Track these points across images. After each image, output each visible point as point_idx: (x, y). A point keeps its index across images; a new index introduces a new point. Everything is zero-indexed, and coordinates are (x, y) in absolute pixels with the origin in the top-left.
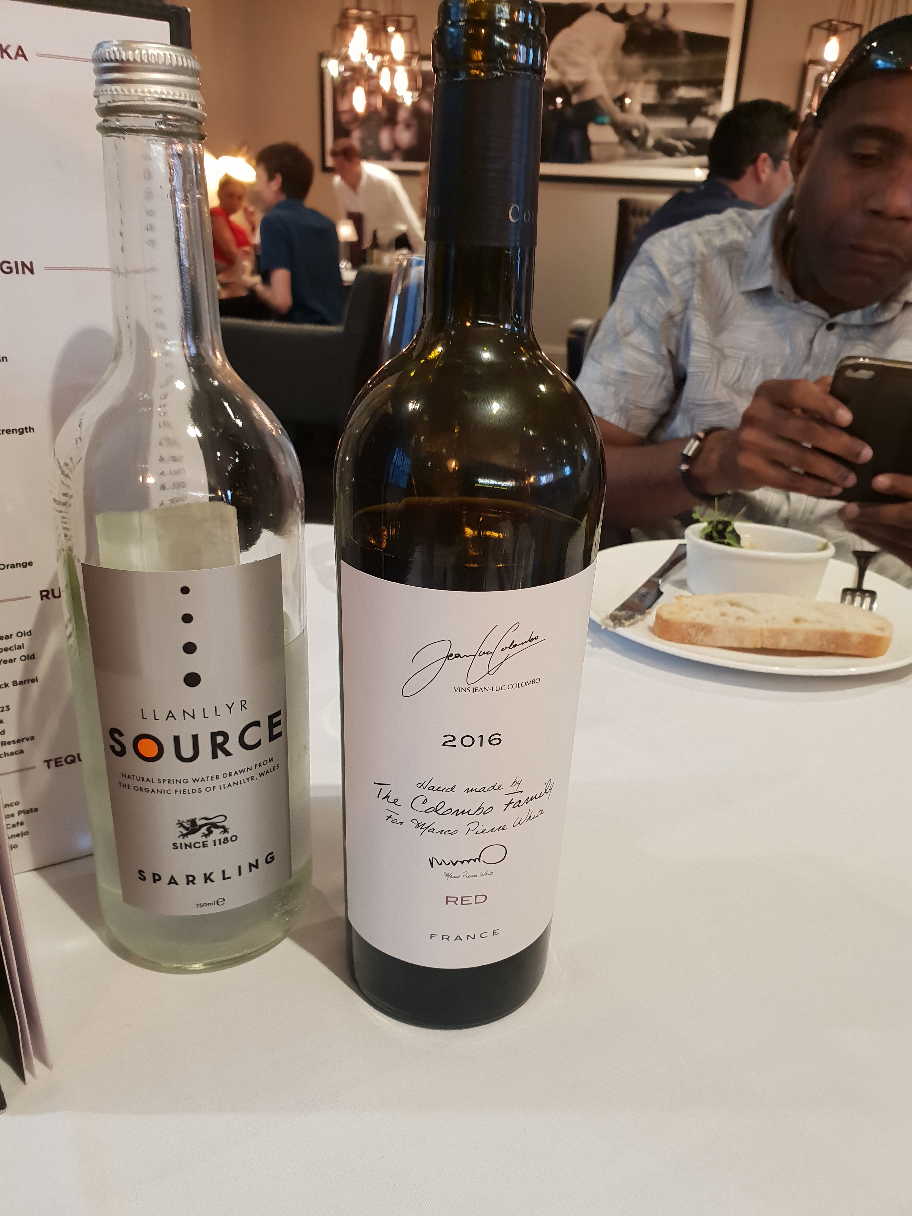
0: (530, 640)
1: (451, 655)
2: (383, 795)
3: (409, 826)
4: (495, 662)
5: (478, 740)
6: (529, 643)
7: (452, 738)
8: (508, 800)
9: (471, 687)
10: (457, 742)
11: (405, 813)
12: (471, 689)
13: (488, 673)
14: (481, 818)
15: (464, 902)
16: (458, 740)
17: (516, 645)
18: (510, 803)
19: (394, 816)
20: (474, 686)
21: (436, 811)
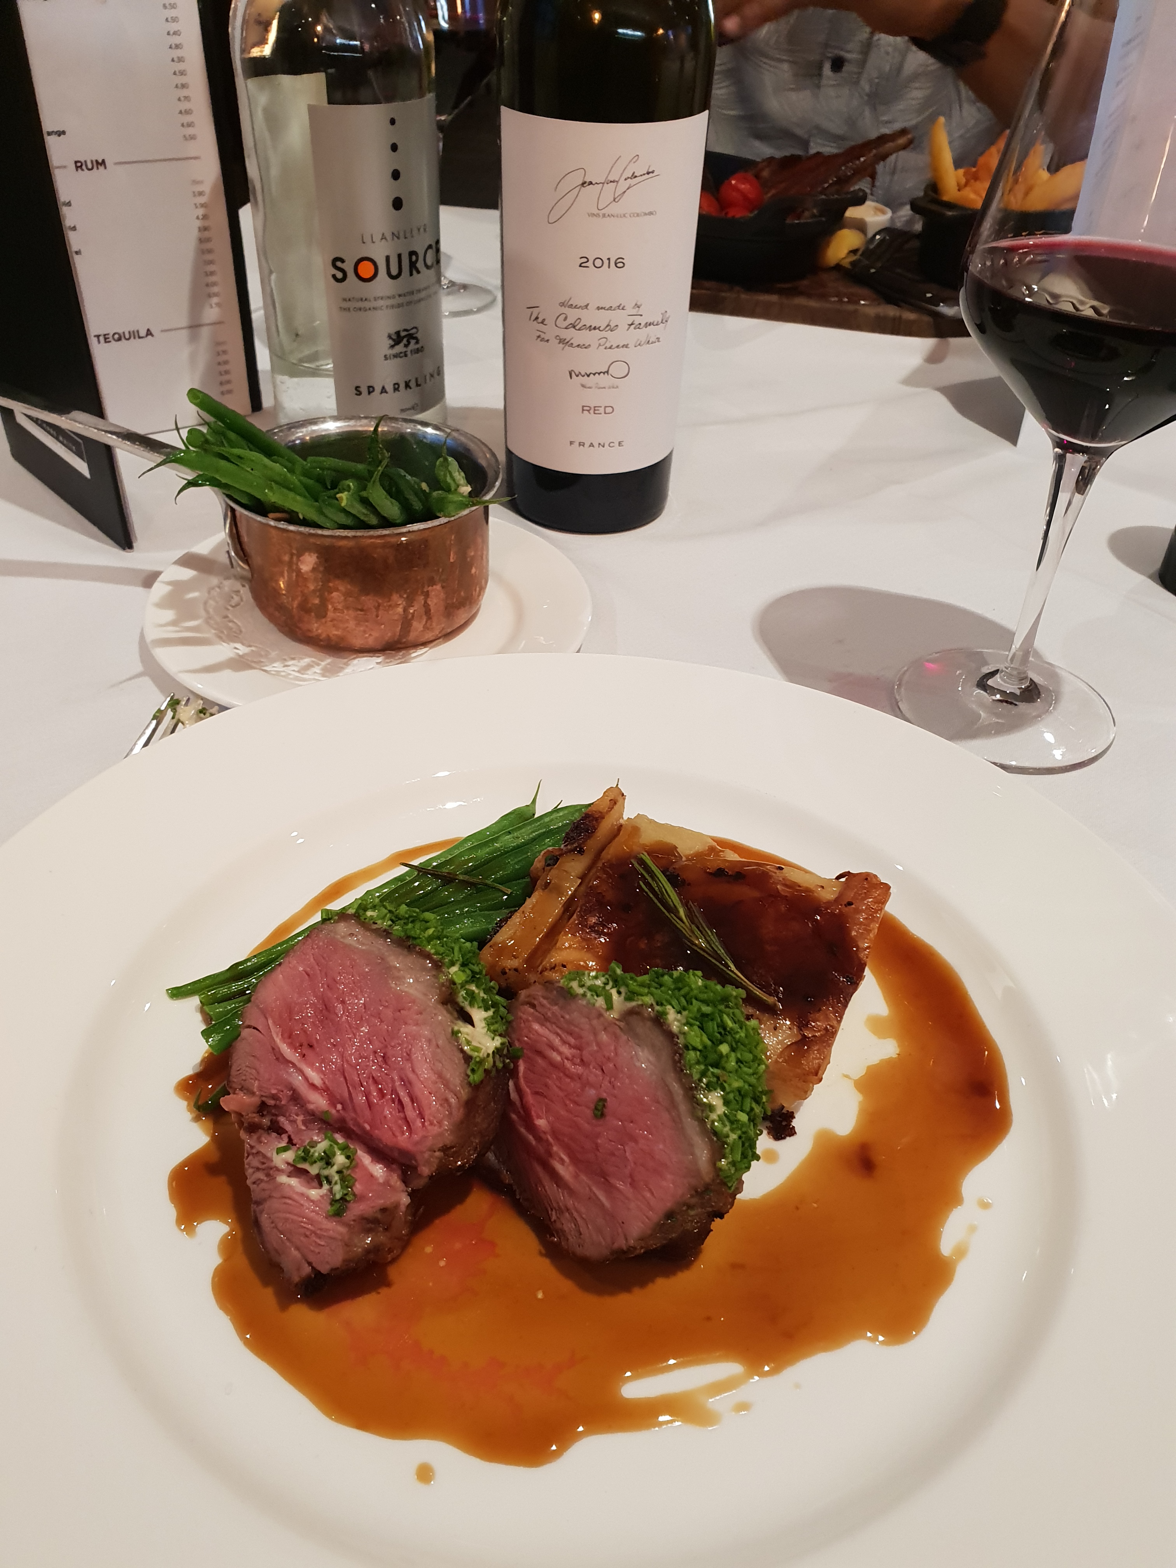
0: (648, 173)
1: (585, 183)
2: (533, 317)
3: (554, 342)
4: (619, 192)
5: (606, 262)
6: (647, 176)
7: (586, 260)
8: (630, 320)
9: (601, 213)
10: (590, 264)
11: (550, 331)
12: (601, 215)
13: (614, 200)
14: (608, 334)
15: (596, 412)
16: (591, 262)
17: (636, 177)
18: (632, 324)
19: (543, 336)
20: (603, 211)
21: (574, 327)
